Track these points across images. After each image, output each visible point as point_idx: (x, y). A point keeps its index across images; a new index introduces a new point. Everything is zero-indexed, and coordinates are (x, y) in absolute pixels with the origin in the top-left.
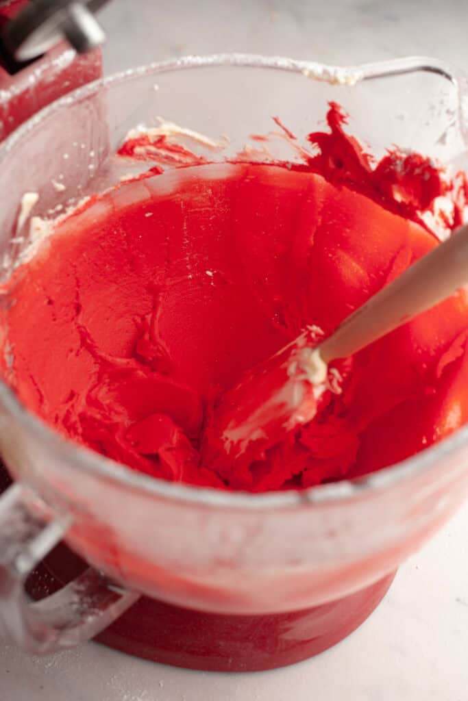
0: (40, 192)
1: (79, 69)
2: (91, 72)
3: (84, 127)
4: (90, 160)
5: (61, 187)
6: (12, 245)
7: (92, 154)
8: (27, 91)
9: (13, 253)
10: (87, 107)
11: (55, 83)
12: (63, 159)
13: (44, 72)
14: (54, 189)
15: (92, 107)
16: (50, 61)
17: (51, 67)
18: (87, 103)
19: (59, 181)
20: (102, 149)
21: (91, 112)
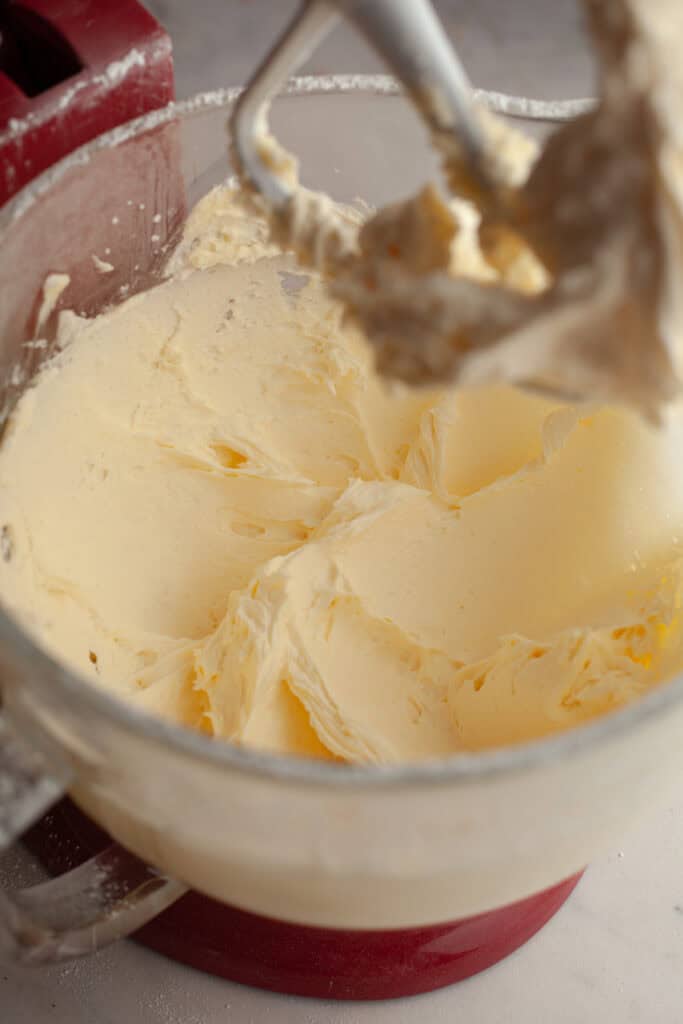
0: (73, 273)
1: (136, 91)
2: (155, 96)
3: (144, 177)
4: (154, 228)
5: (108, 267)
6: (27, 349)
7: (157, 219)
8: (53, 121)
9: (28, 362)
10: (149, 147)
11: (97, 111)
12: (110, 224)
13: (79, 93)
14: (96, 269)
15: (156, 148)
16: (90, 78)
17: (92, 87)
18: (148, 141)
19: (105, 259)
20: (171, 212)
21: (154, 156)
